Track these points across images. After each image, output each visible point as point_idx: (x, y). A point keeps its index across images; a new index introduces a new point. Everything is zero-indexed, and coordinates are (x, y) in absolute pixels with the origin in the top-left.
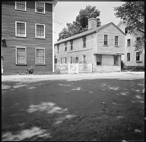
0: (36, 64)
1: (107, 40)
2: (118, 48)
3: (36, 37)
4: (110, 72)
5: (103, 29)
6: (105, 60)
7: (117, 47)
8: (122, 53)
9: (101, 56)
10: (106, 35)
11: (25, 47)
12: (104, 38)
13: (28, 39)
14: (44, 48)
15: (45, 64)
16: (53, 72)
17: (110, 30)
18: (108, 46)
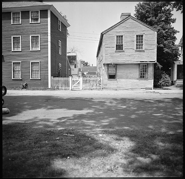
0: (31, 79)
1: (122, 42)
2: (142, 53)
3: (31, 50)
4: (132, 89)
5: (114, 28)
6: (122, 71)
7: (140, 51)
8: (150, 61)
9: (116, 66)
10: (120, 36)
11: (20, 62)
12: (117, 40)
13: (24, 53)
14: (39, 61)
15: (40, 79)
16: (49, 88)
17: (126, 27)
18: (124, 52)
